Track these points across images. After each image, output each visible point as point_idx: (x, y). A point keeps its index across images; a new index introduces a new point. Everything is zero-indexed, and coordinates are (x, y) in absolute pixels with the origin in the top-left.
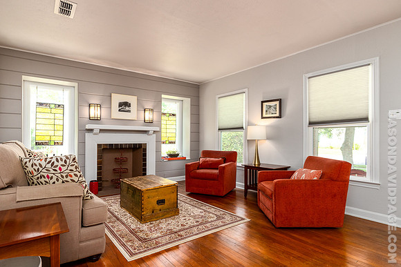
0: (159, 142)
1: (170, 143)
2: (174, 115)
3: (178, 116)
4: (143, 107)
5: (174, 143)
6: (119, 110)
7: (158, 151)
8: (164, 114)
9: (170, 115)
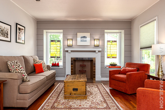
0: (103, 57)
1: (113, 58)
2: (115, 41)
3: (118, 42)
4: (93, 38)
5: (116, 58)
6: (81, 41)
7: (103, 62)
8: (109, 41)
9: (113, 41)
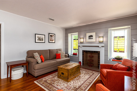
0: (106, 51)
2: (122, 37)
3: (126, 37)
4: (98, 36)
5: (124, 52)
7: (106, 55)
8: (116, 37)
9: (120, 37)
